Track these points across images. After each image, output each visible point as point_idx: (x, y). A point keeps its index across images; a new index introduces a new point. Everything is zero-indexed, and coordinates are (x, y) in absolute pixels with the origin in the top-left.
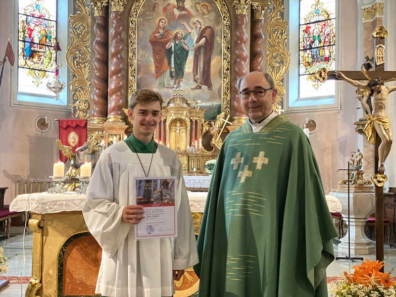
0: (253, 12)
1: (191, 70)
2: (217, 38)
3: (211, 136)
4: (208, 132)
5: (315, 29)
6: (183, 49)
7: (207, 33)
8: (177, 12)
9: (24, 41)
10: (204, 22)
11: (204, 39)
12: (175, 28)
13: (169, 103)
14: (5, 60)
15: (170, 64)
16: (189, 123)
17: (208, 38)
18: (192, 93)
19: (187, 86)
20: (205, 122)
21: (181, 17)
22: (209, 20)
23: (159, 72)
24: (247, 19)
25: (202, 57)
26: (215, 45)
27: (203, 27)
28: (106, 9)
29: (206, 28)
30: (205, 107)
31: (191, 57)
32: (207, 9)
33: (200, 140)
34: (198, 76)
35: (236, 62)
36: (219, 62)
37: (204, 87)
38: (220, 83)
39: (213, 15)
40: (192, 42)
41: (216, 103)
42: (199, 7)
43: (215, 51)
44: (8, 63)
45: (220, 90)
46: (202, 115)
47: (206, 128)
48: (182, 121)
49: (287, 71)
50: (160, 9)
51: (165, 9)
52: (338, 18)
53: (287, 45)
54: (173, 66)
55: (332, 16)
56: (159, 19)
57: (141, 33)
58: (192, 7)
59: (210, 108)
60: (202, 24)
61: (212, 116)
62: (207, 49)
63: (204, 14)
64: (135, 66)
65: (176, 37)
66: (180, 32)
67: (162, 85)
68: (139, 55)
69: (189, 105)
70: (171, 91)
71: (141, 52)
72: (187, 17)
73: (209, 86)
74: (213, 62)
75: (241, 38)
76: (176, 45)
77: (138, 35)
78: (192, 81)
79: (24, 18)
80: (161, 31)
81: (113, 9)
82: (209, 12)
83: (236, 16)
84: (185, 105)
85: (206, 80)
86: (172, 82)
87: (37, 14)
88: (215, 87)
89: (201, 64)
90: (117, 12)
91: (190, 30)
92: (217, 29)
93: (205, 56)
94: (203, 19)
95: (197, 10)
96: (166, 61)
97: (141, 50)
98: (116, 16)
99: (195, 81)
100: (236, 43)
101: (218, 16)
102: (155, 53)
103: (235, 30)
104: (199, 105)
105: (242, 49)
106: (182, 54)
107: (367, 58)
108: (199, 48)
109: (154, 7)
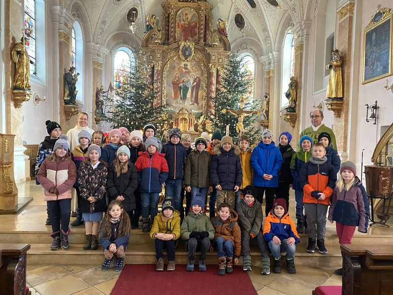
0: (217, 71)
1: (190, 96)
2: (202, 82)
3: (198, 126)
4: (196, 124)
6: (186, 87)
7: (197, 80)
8: (184, 70)
9: (116, 81)
10: (196, 75)
11: (196, 83)
12: (183, 77)
13: (180, 111)
14: (109, 90)
15: (180, 93)
16: (188, 120)
18: (190, 107)
19: (188, 104)
21: (186, 72)
22: (198, 74)
23: (176, 97)
24: (215, 75)
25: (195, 90)
26: (201, 86)
27: (195, 77)
28: (153, 68)
29: (197, 78)
30: (195, 113)
31: (190, 91)
33: (193, 127)
34: (193, 99)
35: (209, 93)
36: (202, 93)
37: (196, 104)
38: (202, 102)
39: (200, 72)
40: (191, 83)
41: (200, 111)
42: (194, 68)
43: (200, 88)
44: (110, 91)
46: (194, 116)
47: (196, 122)
48: (185, 119)
50: (177, 69)
51: (179, 69)
52: (255, 75)
54: (182, 94)
55: (252, 74)
56: (176, 73)
57: (168, 79)
59: (198, 113)
61: (198, 117)
62: (197, 87)
63: (196, 71)
64: (165, 94)
65: (183, 81)
66: (185, 79)
67: (177, 103)
70: (181, 105)
71: (168, 88)
72: (188, 72)
73: (198, 104)
74: (199, 93)
75: (211, 83)
76: (183, 85)
78: (190, 101)
79: (116, 71)
80: (177, 79)
81: (156, 69)
82: (198, 70)
83: (210, 73)
84: (187, 112)
85: (196, 101)
86: (181, 102)
87: (122, 69)
88: (200, 104)
89: (194, 94)
90: (157, 70)
91: (190, 79)
92: (202, 78)
94: (195, 73)
95: (193, 70)
96: (179, 92)
98: (157, 72)
99: (192, 101)
100: (210, 85)
101: (202, 72)
102: (174, 88)
103: (209, 79)
104: (193, 112)
105: (212, 88)
106: (186, 89)
107: (266, 93)
108: (194, 86)
109: (174, 68)
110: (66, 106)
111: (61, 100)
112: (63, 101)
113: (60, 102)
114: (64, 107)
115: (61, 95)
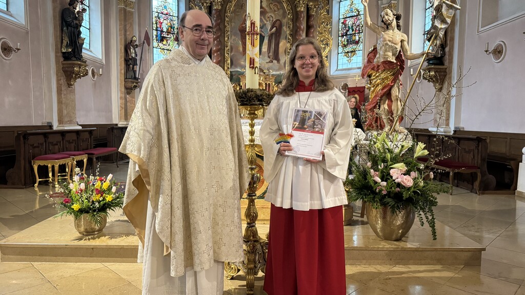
0: (308, 9)
5: (350, 22)
7: (277, 24)
10: (275, 16)
11: (275, 28)
16: (264, 86)
17: (278, 28)
19: (263, 61)
20: (275, 85)
22: (279, 15)
23: (245, 51)
25: (273, 41)
26: (282, 32)
27: (274, 20)
29: (277, 20)
30: (275, 75)
32: (277, 7)
34: (271, 54)
36: (285, 44)
37: (275, 62)
38: (285, 59)
39: (281, 11)
40: (267, 30)
41: (282, 72)
42: (272, 6)
43: (282, 37)
45: (285, 63)
46: (273, 80)
47: (275, 89)
48: (260, 84)
49: (330, 51)
53: (330, 33)
56: (245, 14)
57: (233, 24)
58: (267, 6)
59: (278, 75)
60: (274, 18)
63: (275, 11)
64: (229, 47)
68: (232, 40)
69: (264, 73)
72: (264, 13)
73: (278, 60)
74: (281, 44)
75: (299, 28)
77: (231, 25)
81: (214, 8)
83: (297, 12)
84: (262, 73)
85: (276, 57)
89: (273, 46)
90: (217, 10)
91: (265, 22)
92: (284, 21)
93: (275, 40)
94: (275, 14)
95: (271, 8)
97: (233, 36)
98: (216, 13)
99: (269, 57)
100: (296, 31)
101: (285, 12)
102: (242, 38)
103: (296, 22)
104: (271, 73)
105: (300, 35)
108: (272, 34)
109: (242, 6)
110: (65, 62)
111: (56, 52)
112: (60, 54)
113: (56, 56)
114: (63, 64)
115: (56, 45)
